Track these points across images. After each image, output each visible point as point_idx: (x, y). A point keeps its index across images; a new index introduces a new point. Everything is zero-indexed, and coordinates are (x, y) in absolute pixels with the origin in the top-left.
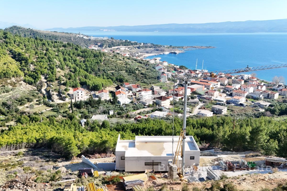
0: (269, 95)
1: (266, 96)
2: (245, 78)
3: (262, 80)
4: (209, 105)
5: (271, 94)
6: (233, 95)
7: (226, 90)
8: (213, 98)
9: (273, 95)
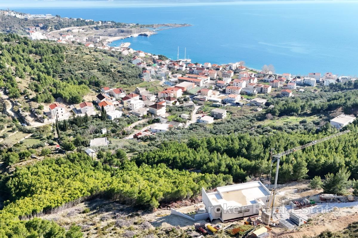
0: (262, 89)
1: (260, 90)
2: (233, 68)
3: (251, 69)
4: (206, 108)
5: (264, 88)
6: (226, 92)
7: (218, 86)
8: (207, 98)
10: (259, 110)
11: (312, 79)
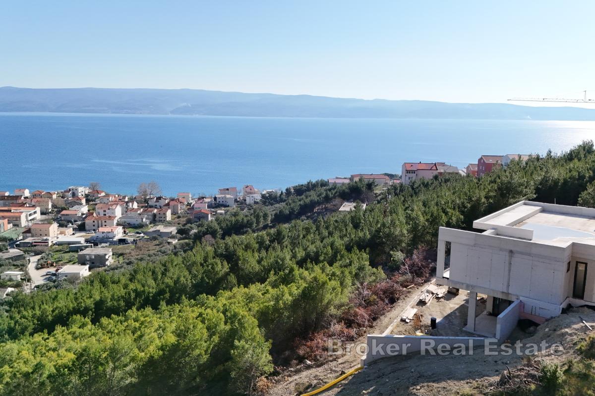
0: (155, 215)
1: (151, 218)
2: (80, 194)
5: (159, 214)
6: (87, 227)
7: (63, 221)
8: (51, 240)
9: (164, 214)
10: (174, 242)
11: (228, 196)
